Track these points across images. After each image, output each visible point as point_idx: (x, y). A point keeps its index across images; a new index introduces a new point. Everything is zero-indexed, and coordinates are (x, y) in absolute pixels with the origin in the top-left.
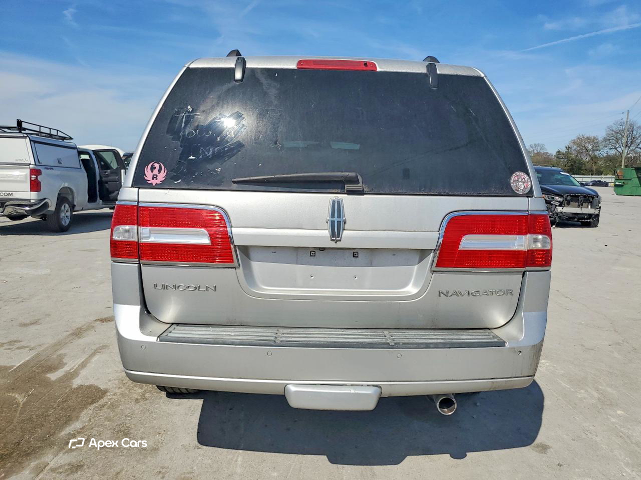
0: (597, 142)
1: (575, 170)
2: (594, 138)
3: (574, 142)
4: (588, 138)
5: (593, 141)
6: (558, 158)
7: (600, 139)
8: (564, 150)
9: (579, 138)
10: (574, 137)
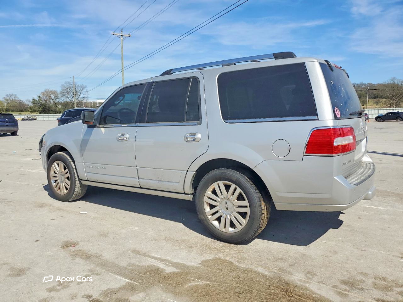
0: (57, 94)
1: (46, 111)
2: (55, 91)
3: (43, 94)
4: (51, 91)
5: (55, 93)
6: (34, 103)
7: (59, 92)
8: (37, 98)
9: (46, 91)
10: (43, 91)
